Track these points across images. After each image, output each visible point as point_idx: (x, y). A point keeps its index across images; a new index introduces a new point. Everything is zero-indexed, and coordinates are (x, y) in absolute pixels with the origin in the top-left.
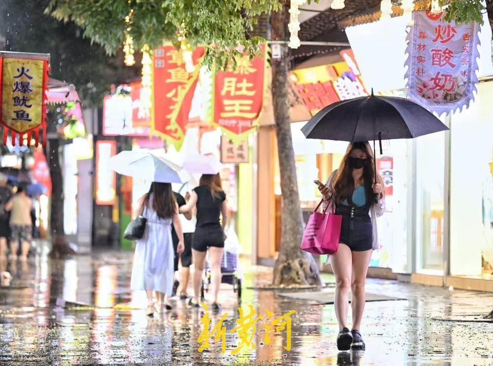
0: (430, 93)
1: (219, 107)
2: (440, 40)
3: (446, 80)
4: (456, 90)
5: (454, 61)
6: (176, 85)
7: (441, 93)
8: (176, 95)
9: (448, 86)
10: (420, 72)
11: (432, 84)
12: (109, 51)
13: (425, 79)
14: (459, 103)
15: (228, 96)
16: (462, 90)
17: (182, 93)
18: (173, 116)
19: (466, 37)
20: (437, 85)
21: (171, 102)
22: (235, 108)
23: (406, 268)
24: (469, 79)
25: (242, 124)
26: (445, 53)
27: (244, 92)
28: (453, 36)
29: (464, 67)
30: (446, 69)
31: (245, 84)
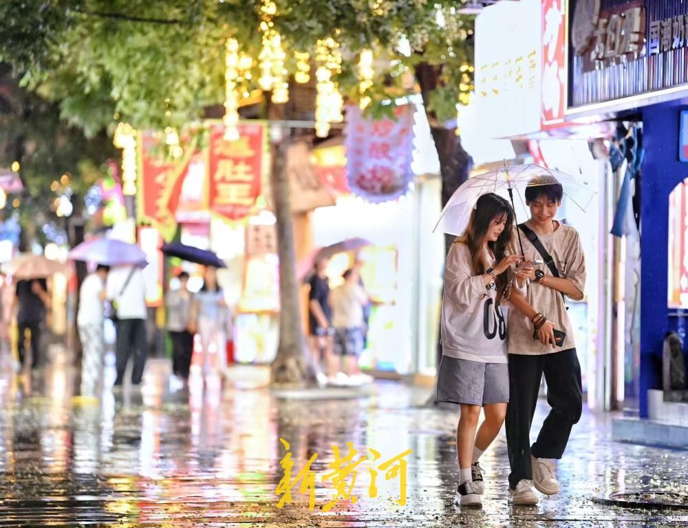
0: (368, 185)
1: (213, 193)
2: (377, 133)
3: (384, 172)
4: (393, 182)
5: (391, 154)
6: (164, 169)
7: (378, 186)
8: (166, 179)
9: (386, 179)
10: (358, 164)
11: (369, 176)
12: (89, 133)
13: (363, 170)
15: (223, 180)
16: (400, 182)
17: (172, 177)
18: (163, 202)
19: (403, 131)
20: (374, 177)
21: (161, 187)
22: (231, 194)
24: (406, 171)
25: (238, 211)
26: (383, 146)
27: (241, 176)
28: (390, 129)
29: (401, 160)
30: (384, 162)
31: (242, 167)
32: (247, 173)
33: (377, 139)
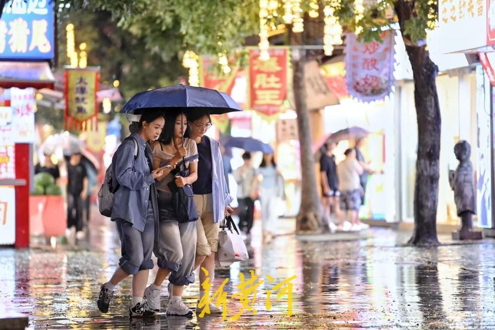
0: (362, 89)
1: (253, 97)
2: (368, 52)
3: (373, 79)
4: (380, 86)
5: (378, 66)
6: (219, 82)
7: (369, 89)
9: (375, 84)
10: (354, 74)
11: (362, 82)
13: (358, 79)
14: (382, 95)
15: (261, 88)
16: (385, 86)
17: (225, 86)
19: (386, 49)
20: (366, 83)
22: (264, 97)
23: (395, 217)
24: (389, 78)
25: (272, 109)
26: (372, 60)
27: (272, 85)
28: (377, 49)
29: (385, 71)
30: (373, 72)
31: (273, 79)
32: (277, 82)
33: (368, 56)
